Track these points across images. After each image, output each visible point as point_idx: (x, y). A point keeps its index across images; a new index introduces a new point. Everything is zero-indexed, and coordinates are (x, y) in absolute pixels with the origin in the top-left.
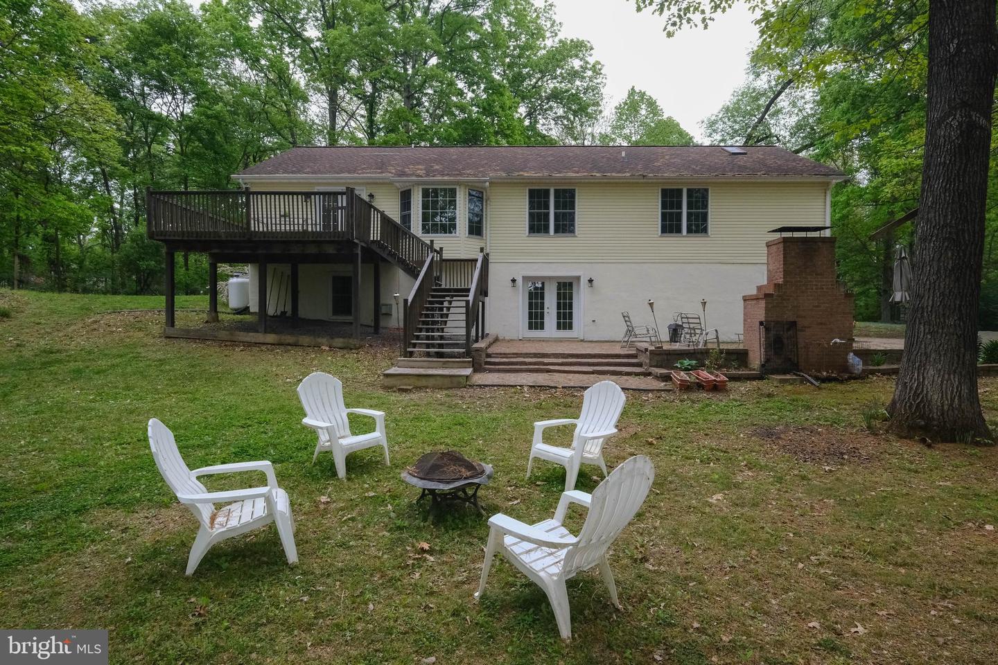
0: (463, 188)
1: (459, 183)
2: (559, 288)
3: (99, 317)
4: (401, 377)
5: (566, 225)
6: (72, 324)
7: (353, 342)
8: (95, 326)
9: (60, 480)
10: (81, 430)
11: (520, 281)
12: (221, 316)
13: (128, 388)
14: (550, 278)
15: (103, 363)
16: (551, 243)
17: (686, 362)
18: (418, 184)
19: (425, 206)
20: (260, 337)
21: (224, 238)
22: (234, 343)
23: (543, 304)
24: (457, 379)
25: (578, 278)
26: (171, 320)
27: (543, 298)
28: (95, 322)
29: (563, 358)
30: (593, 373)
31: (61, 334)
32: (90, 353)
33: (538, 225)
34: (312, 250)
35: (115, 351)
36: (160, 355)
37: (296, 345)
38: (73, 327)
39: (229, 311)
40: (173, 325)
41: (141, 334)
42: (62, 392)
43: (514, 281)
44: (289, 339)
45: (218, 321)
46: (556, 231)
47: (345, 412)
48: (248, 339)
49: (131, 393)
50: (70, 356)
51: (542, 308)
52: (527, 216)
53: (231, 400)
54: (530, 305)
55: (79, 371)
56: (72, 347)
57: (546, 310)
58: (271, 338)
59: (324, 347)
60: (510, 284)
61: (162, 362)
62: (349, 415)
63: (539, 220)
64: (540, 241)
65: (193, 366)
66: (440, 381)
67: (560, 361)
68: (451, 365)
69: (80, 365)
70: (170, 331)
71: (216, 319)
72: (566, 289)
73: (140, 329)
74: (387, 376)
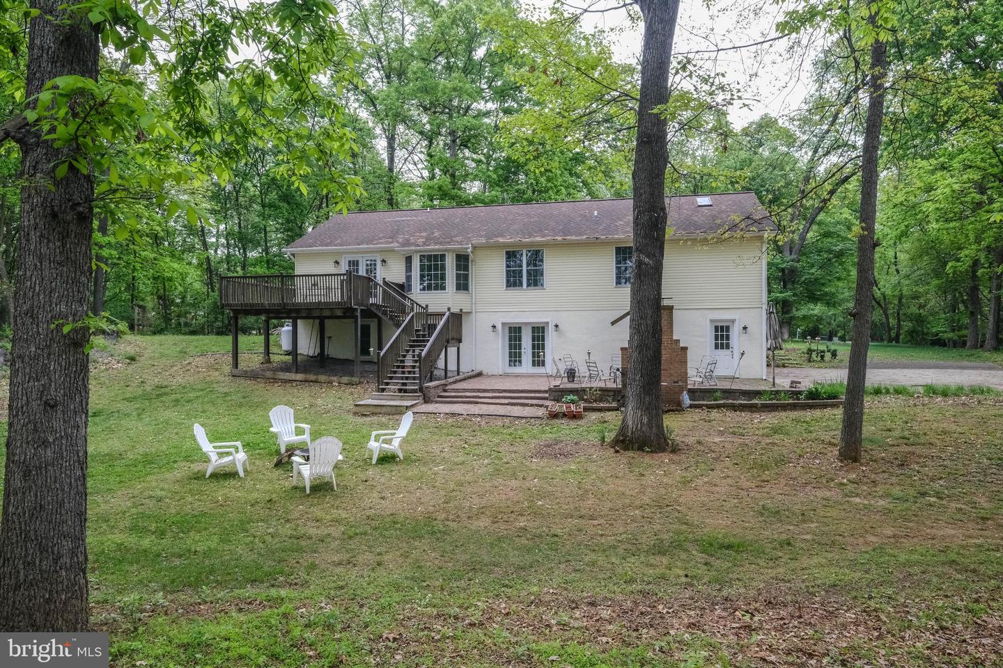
0: (451, 254)
1: (448, 250)
2: (533, 332)
3: (191, 359)
4: (368, 407)
5: (536, 279)
6: (174, 366)
7: (355, 379)
8: (189, 368)
9: (167, 452)
10: (177, 434)
11: (499, 327)
12: (273, 358)
13: (203, 412)
14: (526, 324)
15: (192, 395)
16: (525, 295)
17: (571, 397)
18: (417, 252)
19: (422, 269)
20: (293, 376)
21: (267, 307)
22: (275, 380)
23: (520, 345)
24: (400, 408)
25: (548, 323)
26: (236, 365)
27: (520, 340)
28: (189, 363)
31: (167, 374)
32: (184, 388)
33: (513, 280)
35: (199, 387)
36: (225, 390)
37: (316, 382)
38: (175, 368)
39: (282, 352)
40: (237, 368)
41: (217, 373)
42: (168, 414)
43: (494, 327)
44: (312, 377)
45: (270, 362)
46: (529, 285)
47: (293, 426)
48: (285, 378)
49: (204, 415)
50: (172, 390)
51: (520, 348)
52: (505, 273)
53: (257, 420)
54: (510, 346)
55: (177, 401)
56: (173, 383)
57: (523, 350)
58: (300, 377)
59: (334, 384)
60: (491, 329)
61: (226, 394)
62: (296, 428)
63: (514, 276)
64: (515, 294)
65: (244, 398)
68: (405, 398)
69: (178, 396)
70: (236, 372)
71: (269, 361)
72: (539, 333)
73: (217, 370)
74: (356, 405)
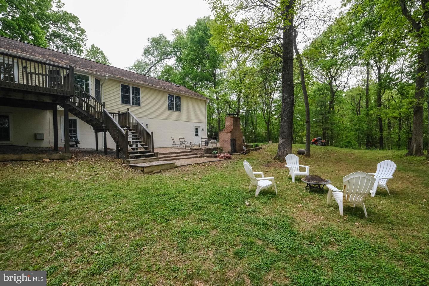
0: (93, 77)
1: (92, 74)
4: (151, 167)
7: (67, 155)
16: (132, 109)
17: (215, 152)
24: (171, 165)
29: (171, 154)
30: (191, 158)
33: (125, 100)
34: (32, 98)
37: (18, 160)
46: (133, 104)
52: (121, 95)
59: (45, 160)
63: (125, 98)
64: (126, 107)
66: (166, 167)
67: (176, 155)
74: (146, 167)
